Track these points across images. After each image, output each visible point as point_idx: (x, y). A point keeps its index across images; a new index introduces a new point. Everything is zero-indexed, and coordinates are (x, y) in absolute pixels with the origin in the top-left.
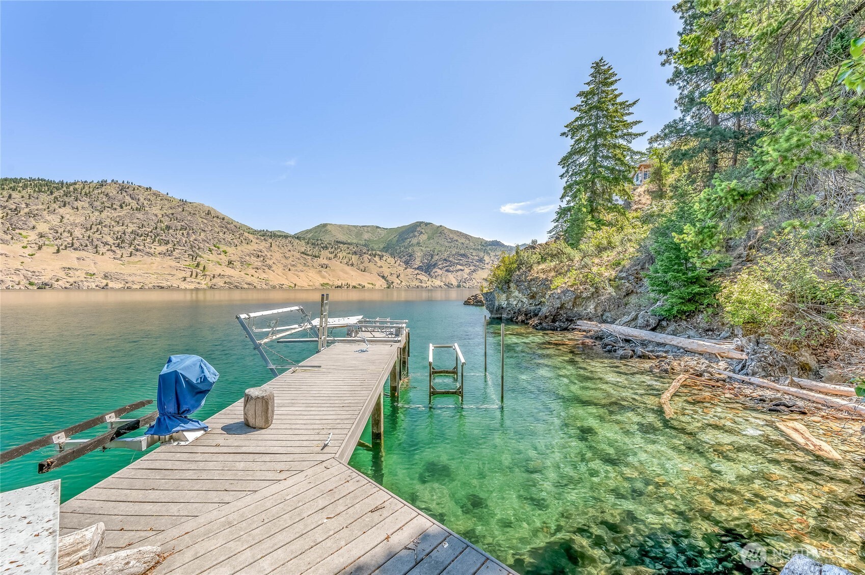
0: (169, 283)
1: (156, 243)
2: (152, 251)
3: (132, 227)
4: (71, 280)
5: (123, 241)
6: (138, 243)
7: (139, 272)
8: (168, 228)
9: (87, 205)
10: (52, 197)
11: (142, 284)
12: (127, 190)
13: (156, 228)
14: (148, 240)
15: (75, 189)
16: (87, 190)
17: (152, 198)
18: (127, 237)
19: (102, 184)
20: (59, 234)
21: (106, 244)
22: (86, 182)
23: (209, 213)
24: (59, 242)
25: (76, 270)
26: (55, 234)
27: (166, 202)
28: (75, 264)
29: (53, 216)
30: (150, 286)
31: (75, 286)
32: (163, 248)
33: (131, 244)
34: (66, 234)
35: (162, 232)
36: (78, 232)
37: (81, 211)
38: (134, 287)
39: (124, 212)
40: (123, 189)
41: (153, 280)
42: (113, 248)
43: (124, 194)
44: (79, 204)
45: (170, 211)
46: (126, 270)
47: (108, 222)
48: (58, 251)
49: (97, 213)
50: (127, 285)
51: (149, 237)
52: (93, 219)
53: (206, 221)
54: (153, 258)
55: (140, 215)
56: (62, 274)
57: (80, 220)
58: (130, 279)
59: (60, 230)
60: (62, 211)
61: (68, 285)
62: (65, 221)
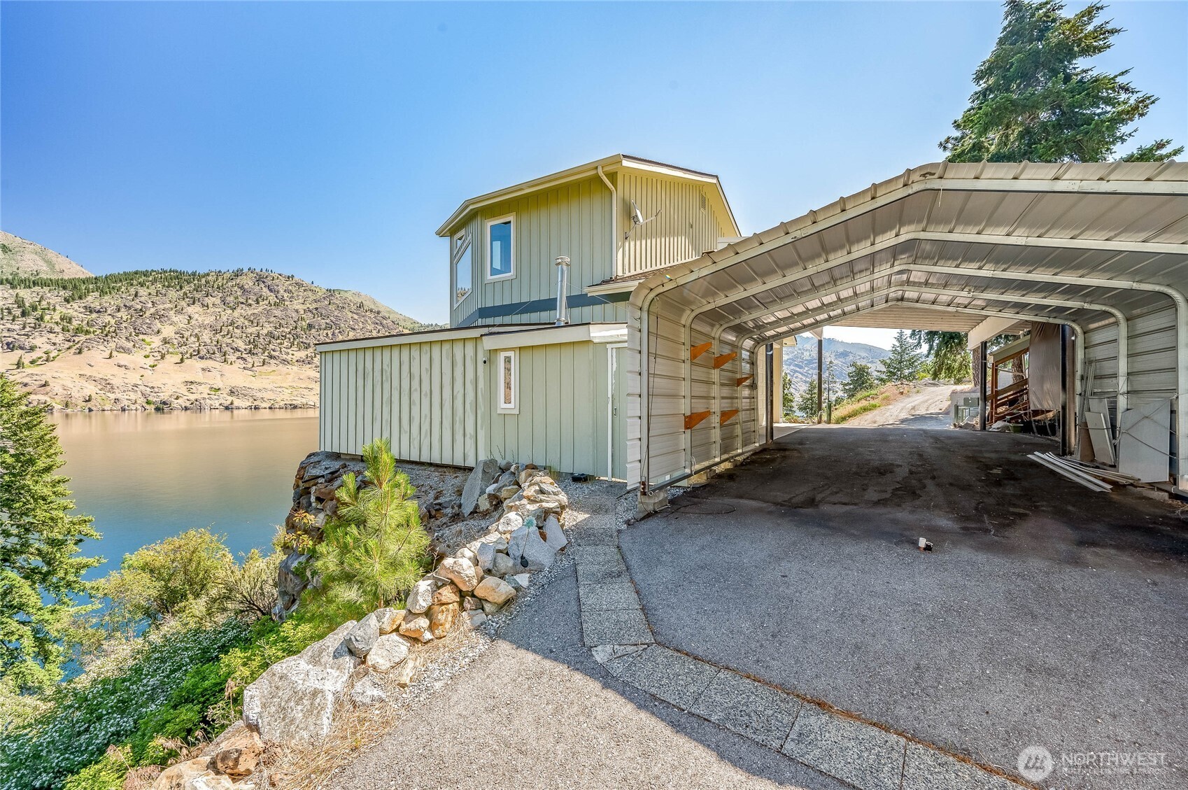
0: (304, 401)
1: (294, 348)
2: (289, 358)
3: (268, 328)
4: (192, 397)
5: (256, 346)
6: (273, 347)
7: (269, 387)
8: (310, 326)
9: (218, 301)
10: (181, 293)
11: (272, 402)
12: (265, 280)
13: (296, 328)
14: (286, 344)
15: (207, 282)
16: (220, 282)
17: (294, 289)
18: (261, 340)
19: (238, 274)
20: (185, 339)
21: (237, 350)
22: (220, 272)
23: (361, 306)
24: (184, 349)
25: (200, 384)
26: (180, 339)
27: (310, 293)
28: (199, 377)
29: (181, 317)
30: (282, 404)
31: (196, 407)
32: (302, 354)
33: (264, 350)
34: (193, 339)
35: (302, 333)
36: (206, 336)
37: (211, 310)
38: (264, 405)
39: (260, 309)
40: (260, 279)
41: (285, 397)
42: (244, 356)
43: (262, 285)
44: (210, 300)
45: (314, 305)
46: (256, 383)
47: (240, 321)
48: (182, 360)
49: (229, 311)
50: (256, 403)
51: (287, 340)
52: (225, 318)
53: (356, 317)
54: (289, 367)
55: (277, 312)
56: (183, 390)
57: (209, 320)
58: (259, 395)
59: (187, 334)
60: (191, 310)
61: (188, 404)
62: (193, 322)
